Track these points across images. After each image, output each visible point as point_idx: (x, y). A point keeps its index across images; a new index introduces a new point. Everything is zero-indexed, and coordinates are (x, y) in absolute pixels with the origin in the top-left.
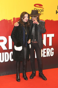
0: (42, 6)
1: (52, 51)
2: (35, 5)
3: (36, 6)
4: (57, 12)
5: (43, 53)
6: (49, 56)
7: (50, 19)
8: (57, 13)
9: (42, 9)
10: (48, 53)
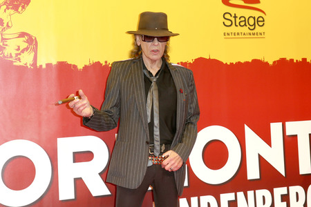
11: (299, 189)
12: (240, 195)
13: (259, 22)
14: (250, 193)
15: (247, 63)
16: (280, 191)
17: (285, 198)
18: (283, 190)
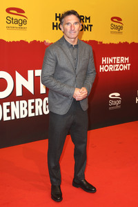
0: (23, 12)
1: (47, 104)
2: (8, 10)
3: (11, 11)
4: (54, 26)
5: (27, 108)
6: (41, 114)
7: (42, 40)
8: (55, 28)
9: (23, 18)
10: (38, 108)
11: (40, 100)
12: (13, 103)
13: (24, 22)
14: (17, 102)
15: (18, 42)
16: (31, 101)
17: (33, 104)
18: (33, 101)
